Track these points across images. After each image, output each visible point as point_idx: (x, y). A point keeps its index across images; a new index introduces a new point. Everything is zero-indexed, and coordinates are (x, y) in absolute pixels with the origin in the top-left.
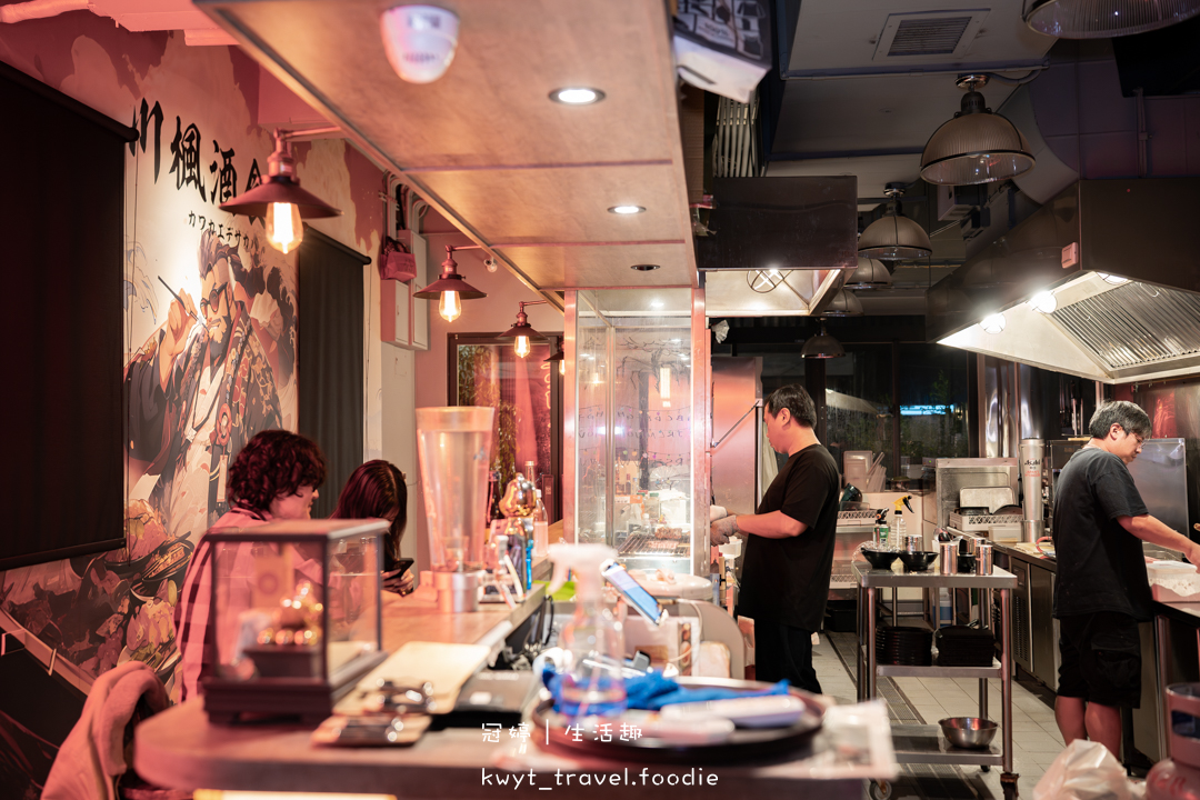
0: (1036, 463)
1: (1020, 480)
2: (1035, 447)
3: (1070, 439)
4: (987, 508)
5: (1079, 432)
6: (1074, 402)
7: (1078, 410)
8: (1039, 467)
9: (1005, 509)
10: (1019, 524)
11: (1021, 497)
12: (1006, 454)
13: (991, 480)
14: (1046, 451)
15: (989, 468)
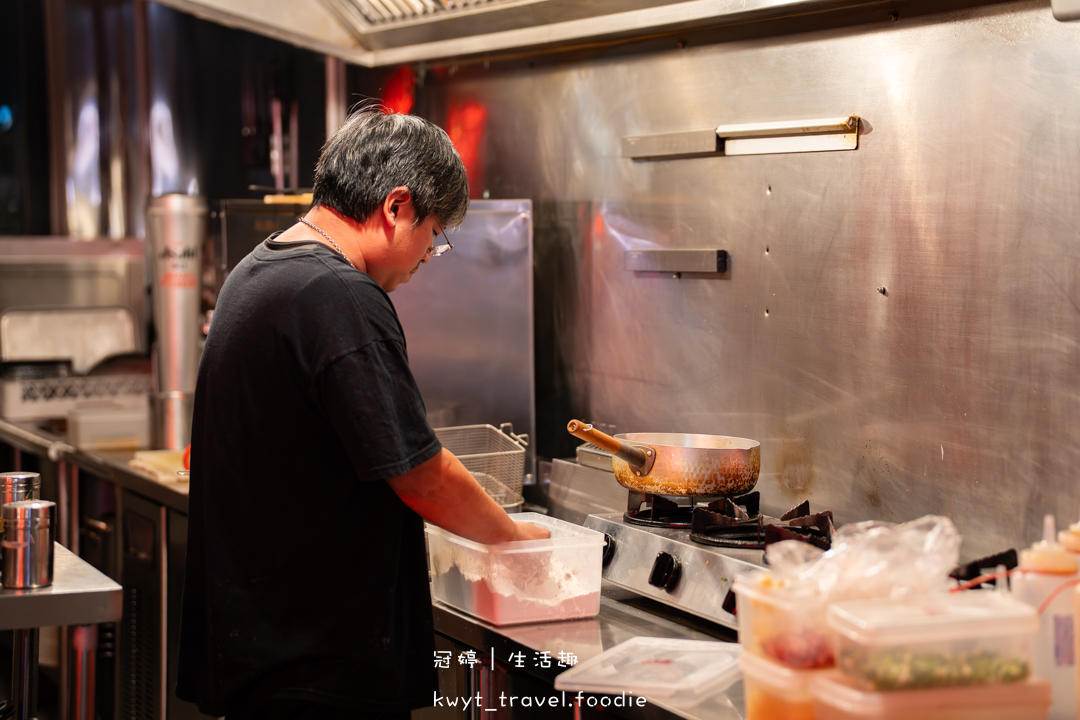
0: (187, 254)
1: (149, 291)
2: (184, 216)
3: (269, 200)
4: (68, 363)
5: (287, 183)
6: (276, 109)
7: (286, 130)
8: (192, 265)
9: (112, 364)
10: (142, 401)
11: (150, 332)
12: (117, 228)
13: (80, 291)
14: (210, 226)
15: (77, 262)
